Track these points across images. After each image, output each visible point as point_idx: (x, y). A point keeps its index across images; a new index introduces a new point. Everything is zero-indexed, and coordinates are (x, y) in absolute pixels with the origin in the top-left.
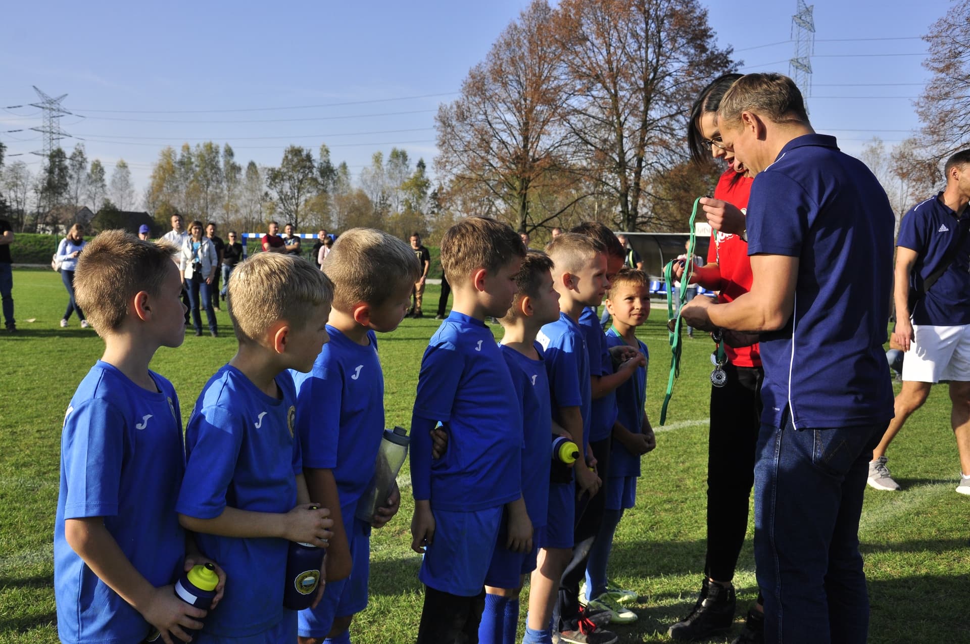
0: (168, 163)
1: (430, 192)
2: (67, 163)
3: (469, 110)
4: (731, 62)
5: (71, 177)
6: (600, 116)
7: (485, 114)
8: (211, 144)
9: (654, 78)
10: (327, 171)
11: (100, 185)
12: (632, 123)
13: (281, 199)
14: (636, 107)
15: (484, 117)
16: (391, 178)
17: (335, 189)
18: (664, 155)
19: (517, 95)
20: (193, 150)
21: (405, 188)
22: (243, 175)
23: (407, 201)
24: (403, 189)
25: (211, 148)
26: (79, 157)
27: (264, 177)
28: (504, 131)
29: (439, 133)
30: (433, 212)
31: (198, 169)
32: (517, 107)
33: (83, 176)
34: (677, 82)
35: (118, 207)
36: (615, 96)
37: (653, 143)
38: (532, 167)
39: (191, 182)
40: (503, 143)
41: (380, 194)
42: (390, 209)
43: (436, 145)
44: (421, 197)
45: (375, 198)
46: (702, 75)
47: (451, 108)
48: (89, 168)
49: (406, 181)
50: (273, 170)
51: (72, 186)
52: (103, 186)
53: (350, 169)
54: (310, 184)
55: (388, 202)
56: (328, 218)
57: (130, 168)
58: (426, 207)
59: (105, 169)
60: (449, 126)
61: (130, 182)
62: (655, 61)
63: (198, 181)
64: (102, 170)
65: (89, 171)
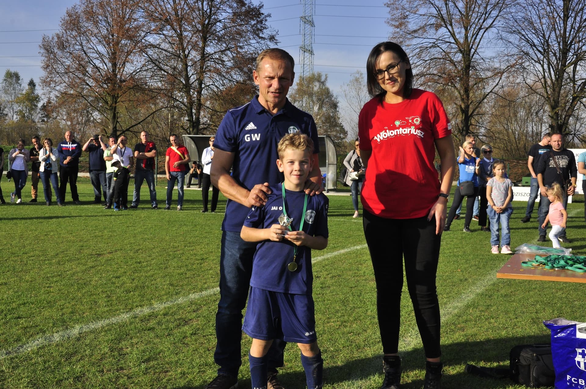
1: (40, 105)
3: (67, 41)
4: (263, 14)
6: (170, 50)
7: (81, 45)
9: (208, 24)
12: (194, 55)
14: (196, 44)
15: (80, 47)
16: (6, 93)
18: (218, 79)
19: (106, 31)
21: (19, 101)
23: (21, 111)
24: (17, 103)
28: (97, 58)
29: (43, 58)
30: (43, 121)
32: (106, 40)
34: (225, 28)
36: (180, 36)
37: (210, 71)
38: (120, 86)
40: (97, 68)
42: (7, 118)
43: (42, 67)
44: (32, 109)
46: (243, 23)
47: (53, 38)
49: (20, 96)
55: (5, 112)
58: (37, 117)
60: (52, 53)
62: (208, 11)
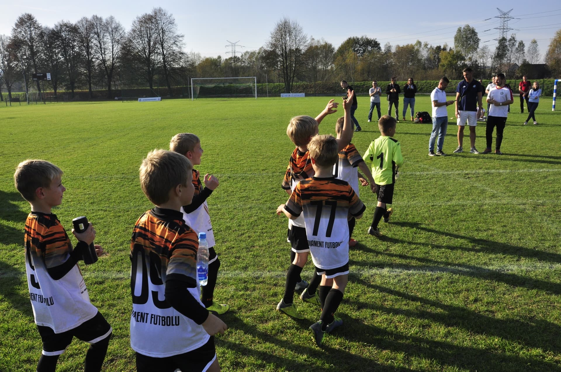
0: (559, 37)
2: (507, 43)
5: (508, 50)
11: (522, 52)
26: (513, 39)
33: (514, 49)
35: (530, 63)
48: (517, 44)
51: (508, 54)
52: (524, 53)
57: (538, 43)
59: (525, 45)
61: (537, 50)
64: (523, 45)
65: (517, 46)
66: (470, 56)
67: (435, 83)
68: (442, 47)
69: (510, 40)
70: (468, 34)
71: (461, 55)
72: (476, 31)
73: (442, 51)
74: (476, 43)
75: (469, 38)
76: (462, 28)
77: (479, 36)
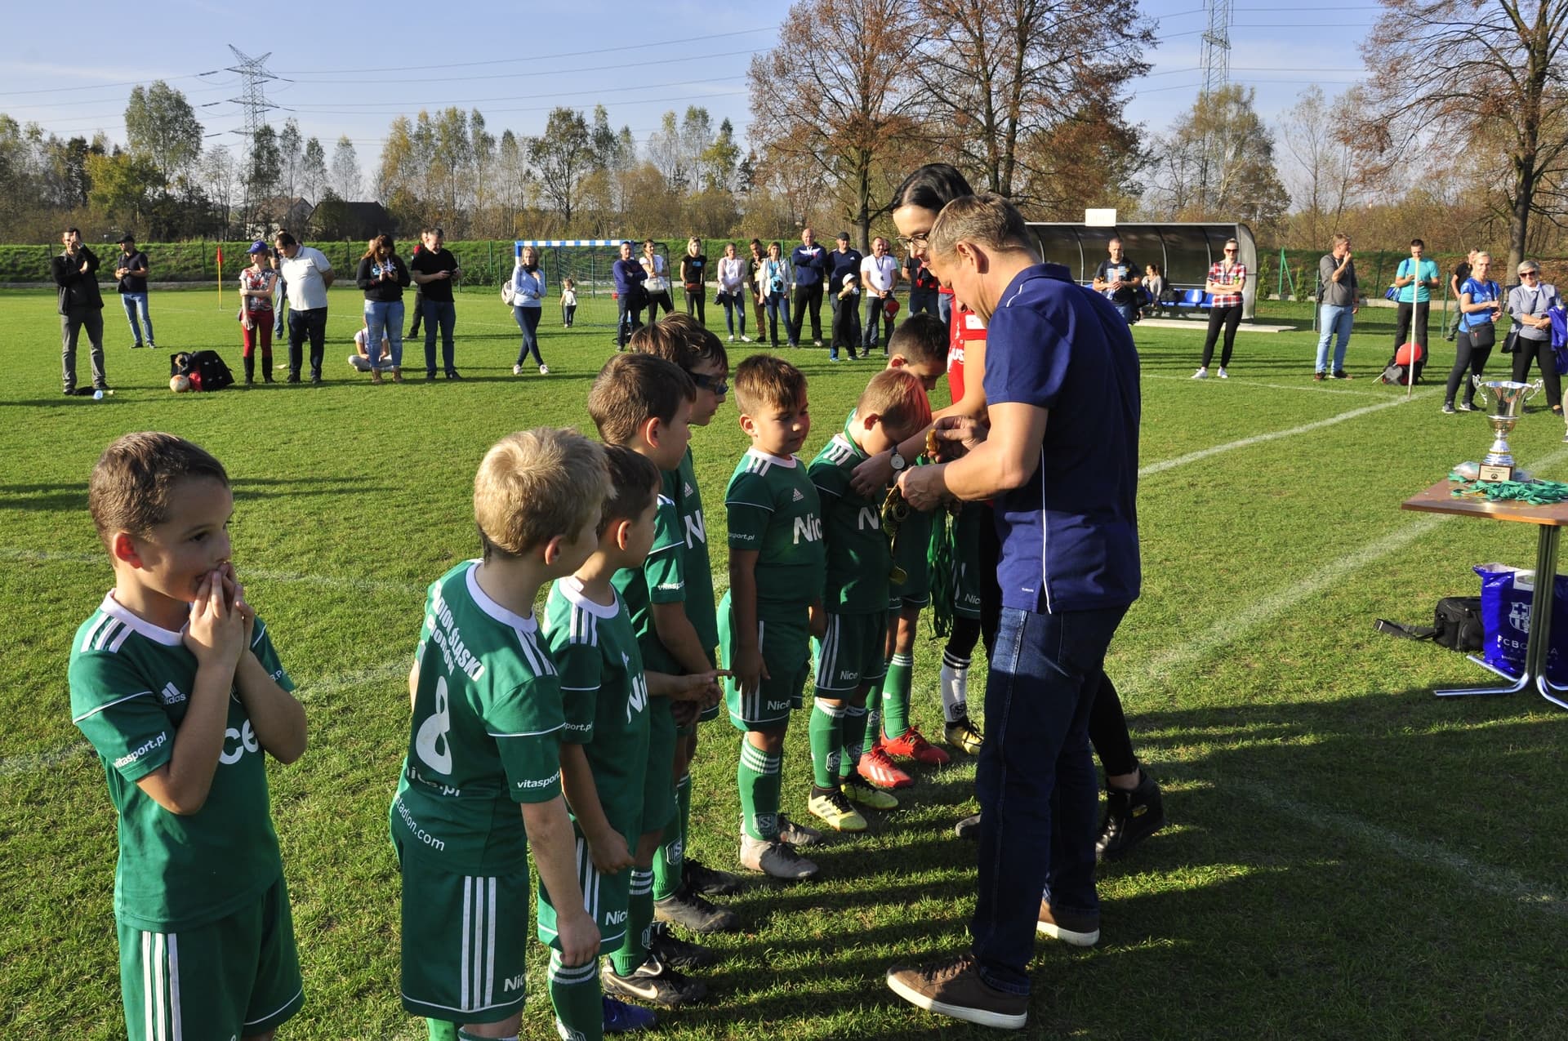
0: (402, 137)
1: (739, 162)
2: (278, 143)
3: (791, 61)
5: (283, 161)
6: (962, 65)
7: (812, 65)
8: (455, 110)
9: (1030, 17)
10: (605, 138)
11: (319, 170)
12: (1003, 74)
13: (547, 177)
14: (1008, 53)
15: (810, 70)
16: (688, 144)
17: (615, 162)
18: (1044, 115)
19: (853, 39)
20: (432, 118)
21: (707, 158)
22: (497, 149)
23: (709, 175)
24: (704, 160)
25: (455, 115)
26: (291, 132)
27: (524, 150)
28: (837, 87)
29: (752, 93)
30: (744, 189)
31: (439, 143)
32: (854, 56)
33: (298, 160)
34: (1059, 21)
35: (343, 197)
36: (980, 41)
37: (1030, 100)
38: (874, 135)
39: (431, 162)
40: (836, 103)
41: (674, 167)
42: (688, 187)
43: (749, 108)
44: (727, 170)
45: (668, 173)
46: (1092, 10)
47: (768, 59)
48: (304, 147)
49: (708, 148)
50: (534, 140)
51: (285, 174)
52: (323, 171)
53: (634, 135)
54: (583, 157)
55: (685, 178)
56: (610, 201)
57: (354, 147)
58: (734, 181)
59: (324, 150)
60: (766, 82)
61: (356, 164)
63: (441, 159)
64: (320, 150)
65: (305, 153)
66: (178, 173)
67: (110, 250)
68: (90, 143)
69: (284, 137)
70: (166, 110)
71: (152, 170)
72: (188, 102)
73: (91, 155)
74: (192, 136)
75: (170, 121)
76: (147, 89)
77: (199, 116)
